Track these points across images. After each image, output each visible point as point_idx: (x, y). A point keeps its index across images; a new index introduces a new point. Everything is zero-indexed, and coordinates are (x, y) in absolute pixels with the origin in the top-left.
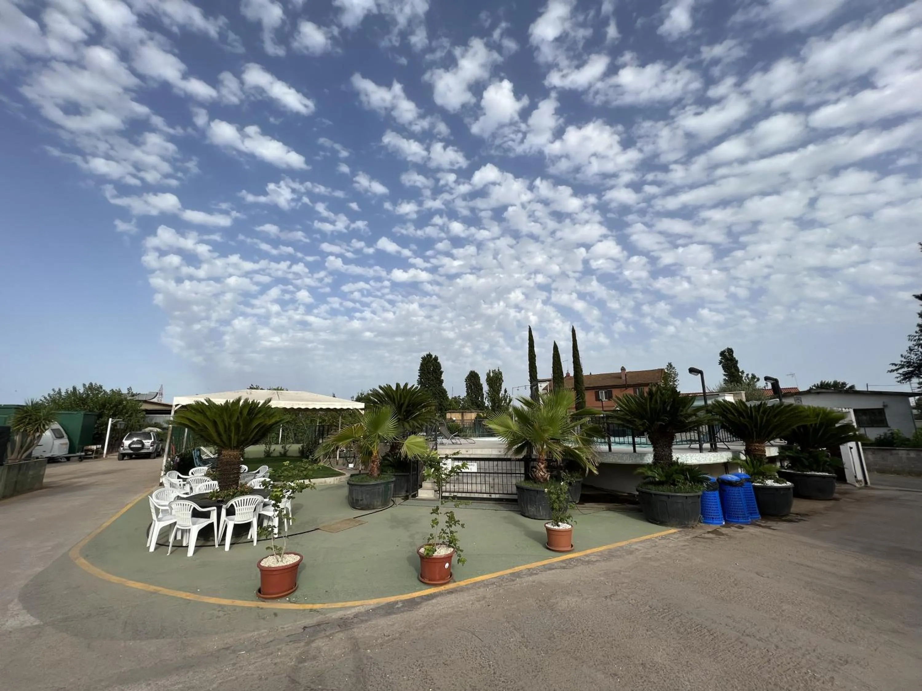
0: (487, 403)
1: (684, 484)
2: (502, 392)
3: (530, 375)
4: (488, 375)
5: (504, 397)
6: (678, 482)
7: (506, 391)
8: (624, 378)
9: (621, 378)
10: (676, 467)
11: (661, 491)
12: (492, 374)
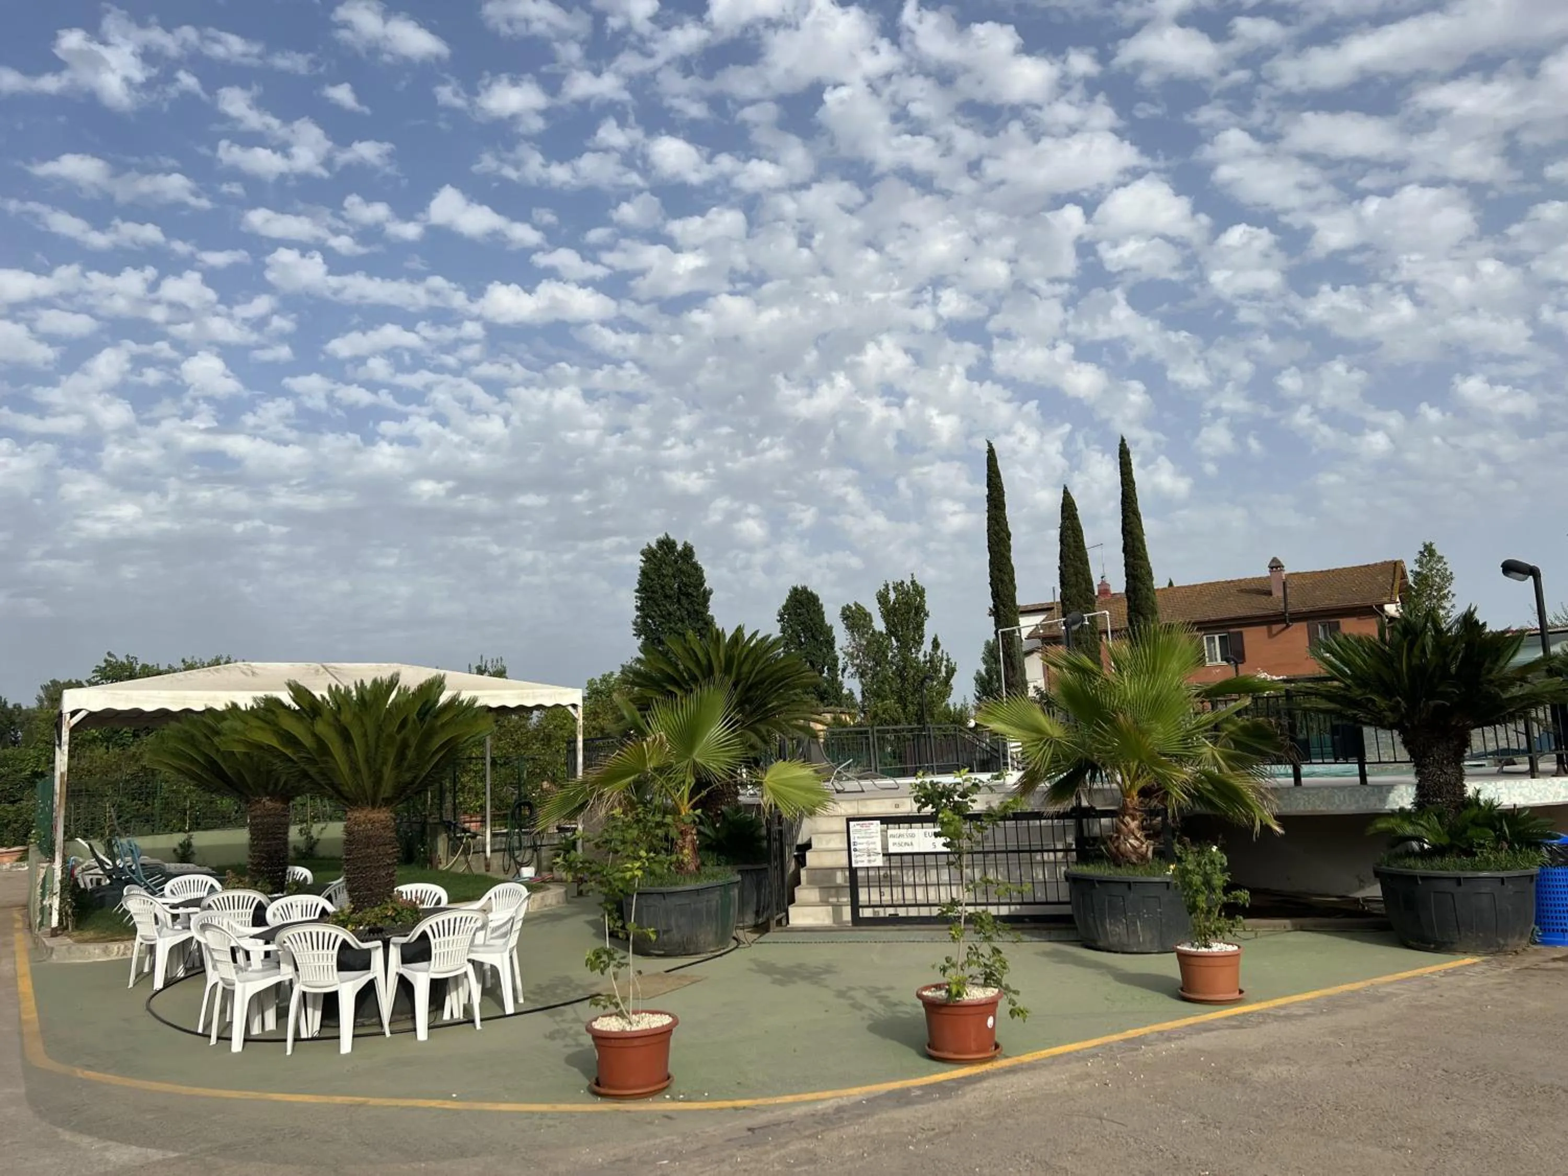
0: (852, 685)
1: (1497, 849)
2: (927, 647)
3: (995, 595)
4: (882, 598)
5: (931, 661)
6: (1481, 846)
7: (936, 644)
8: (1278, 593)
9: (1269, 593)
10: (1475, 811)
11: (1441, 869)
12: (892, 596)
